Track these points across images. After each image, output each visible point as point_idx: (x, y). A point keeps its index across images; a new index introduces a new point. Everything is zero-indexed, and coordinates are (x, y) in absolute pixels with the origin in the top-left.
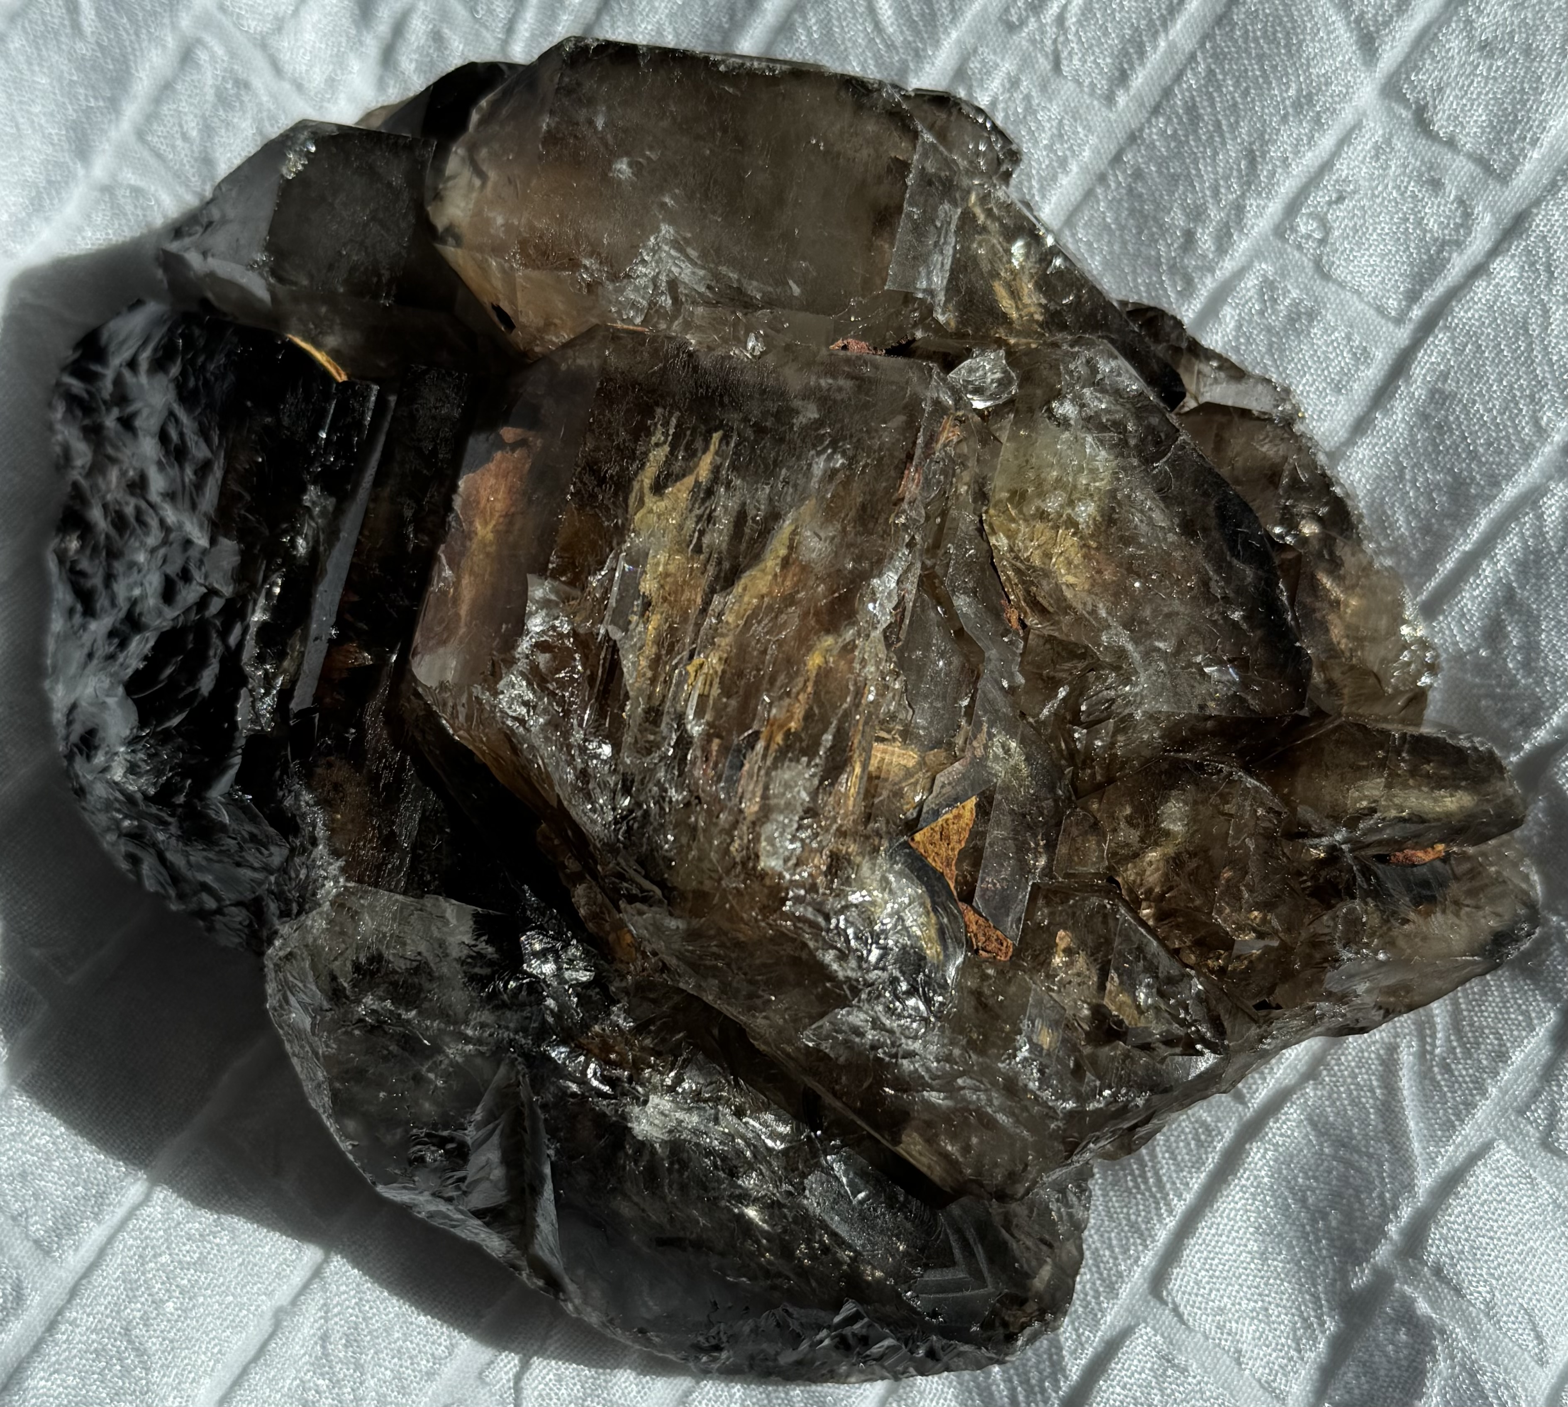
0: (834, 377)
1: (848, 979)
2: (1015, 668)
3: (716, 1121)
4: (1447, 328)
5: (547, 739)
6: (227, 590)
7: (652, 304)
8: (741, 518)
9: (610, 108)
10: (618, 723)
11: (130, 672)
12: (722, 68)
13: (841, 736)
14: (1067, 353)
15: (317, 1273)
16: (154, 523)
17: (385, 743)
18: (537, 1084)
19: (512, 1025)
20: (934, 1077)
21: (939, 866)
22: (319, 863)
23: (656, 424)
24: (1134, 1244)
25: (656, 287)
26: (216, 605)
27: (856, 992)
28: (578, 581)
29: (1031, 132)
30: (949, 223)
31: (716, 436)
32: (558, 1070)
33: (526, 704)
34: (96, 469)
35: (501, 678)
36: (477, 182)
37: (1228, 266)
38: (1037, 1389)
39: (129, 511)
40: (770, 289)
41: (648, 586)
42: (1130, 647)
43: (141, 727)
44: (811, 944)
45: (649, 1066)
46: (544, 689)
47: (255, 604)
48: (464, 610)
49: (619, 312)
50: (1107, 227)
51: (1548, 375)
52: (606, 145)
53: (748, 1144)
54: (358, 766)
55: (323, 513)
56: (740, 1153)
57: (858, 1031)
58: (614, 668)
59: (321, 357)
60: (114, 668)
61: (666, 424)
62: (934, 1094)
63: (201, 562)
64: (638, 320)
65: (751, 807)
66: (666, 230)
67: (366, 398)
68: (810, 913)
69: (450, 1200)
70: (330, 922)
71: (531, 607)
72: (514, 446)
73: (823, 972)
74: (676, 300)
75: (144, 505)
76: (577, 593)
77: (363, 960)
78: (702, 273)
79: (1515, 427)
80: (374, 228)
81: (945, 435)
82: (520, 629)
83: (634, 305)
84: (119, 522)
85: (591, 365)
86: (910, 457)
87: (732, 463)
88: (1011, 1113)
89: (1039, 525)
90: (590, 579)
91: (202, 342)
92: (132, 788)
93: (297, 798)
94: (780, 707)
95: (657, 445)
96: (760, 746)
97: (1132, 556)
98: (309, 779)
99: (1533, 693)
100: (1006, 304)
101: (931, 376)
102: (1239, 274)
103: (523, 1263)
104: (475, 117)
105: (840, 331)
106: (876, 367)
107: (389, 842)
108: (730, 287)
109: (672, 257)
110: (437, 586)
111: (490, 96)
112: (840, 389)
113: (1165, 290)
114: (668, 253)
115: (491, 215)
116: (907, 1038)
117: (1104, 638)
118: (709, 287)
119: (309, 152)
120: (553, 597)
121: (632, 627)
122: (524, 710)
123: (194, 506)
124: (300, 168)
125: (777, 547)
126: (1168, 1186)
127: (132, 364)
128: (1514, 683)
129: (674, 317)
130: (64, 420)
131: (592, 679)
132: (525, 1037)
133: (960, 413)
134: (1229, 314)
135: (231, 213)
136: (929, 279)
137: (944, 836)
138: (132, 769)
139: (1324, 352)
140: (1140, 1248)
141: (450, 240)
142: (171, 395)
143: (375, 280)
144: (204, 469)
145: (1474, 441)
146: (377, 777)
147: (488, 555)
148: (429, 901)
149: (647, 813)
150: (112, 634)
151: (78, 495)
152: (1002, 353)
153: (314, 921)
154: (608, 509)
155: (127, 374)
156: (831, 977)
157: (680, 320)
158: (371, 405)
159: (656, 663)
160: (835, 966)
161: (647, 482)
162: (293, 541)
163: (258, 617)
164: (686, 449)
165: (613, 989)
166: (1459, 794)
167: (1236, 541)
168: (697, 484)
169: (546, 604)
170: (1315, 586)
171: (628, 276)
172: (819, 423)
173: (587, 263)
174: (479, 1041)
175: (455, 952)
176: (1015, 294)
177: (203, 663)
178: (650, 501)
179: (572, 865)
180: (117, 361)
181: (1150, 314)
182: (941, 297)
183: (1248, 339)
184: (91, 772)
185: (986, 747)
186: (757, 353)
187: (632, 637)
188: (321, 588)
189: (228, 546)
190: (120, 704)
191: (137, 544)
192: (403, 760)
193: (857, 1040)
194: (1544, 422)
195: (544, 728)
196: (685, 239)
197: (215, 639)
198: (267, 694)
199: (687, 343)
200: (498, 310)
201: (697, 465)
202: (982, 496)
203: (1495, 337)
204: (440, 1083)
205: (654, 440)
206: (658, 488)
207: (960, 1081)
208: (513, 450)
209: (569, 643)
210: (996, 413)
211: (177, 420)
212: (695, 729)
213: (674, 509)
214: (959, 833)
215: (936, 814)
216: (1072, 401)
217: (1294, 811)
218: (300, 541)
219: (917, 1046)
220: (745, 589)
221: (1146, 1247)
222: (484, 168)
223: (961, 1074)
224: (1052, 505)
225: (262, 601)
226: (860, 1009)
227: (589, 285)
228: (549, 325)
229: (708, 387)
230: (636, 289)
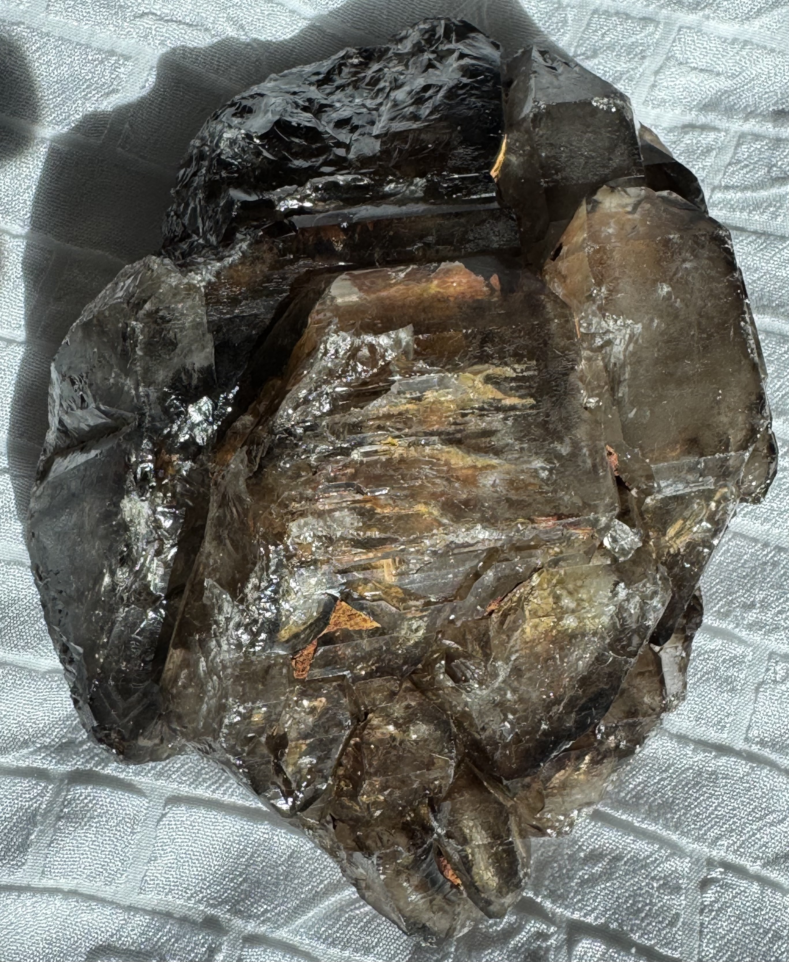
0: (590, 455)
1: (247, 595)
2: (464, 619)
3: (148, 543)
4: (752, 768)
5: (320, 372)
6: (351, 156)
7: (593, 336)
8: (488, 433)
9: (696, 269)
10: (345, 409)
11: (289, 119)
12: (742, 324)
13: (382, 542)
14: (655, 578)
15: (10, 342)
16: (379, 100)
17: (291, 278)
18: (129, 437)
19: (153, 411)
20: (212, 661)
21: (332, 621)
22: (209, 267)
23: (525, 363)
24: (189, 778)
25: (604, 333)
26: (341, 152)
27: (242, 601)
28: (419, 355)
29: (777, 495)
30: (703, 485)
31: (531, 401)
32: (138, 448)
33: (337, 352)
34: (400, 57)
35: (346, 331)
36: (629, 209)
37: (744, 634)
38: (92, 754)
39: (382, 84)
40: (627, 400)
41: (430, 396)
42: (500, 679)
43: (260, 138)
44: (257, 568)
45: (165, 495)
46: (349, 358)
47: (349, 174)
48: (384, 294)
49: (582, 318)
50: (741, 557)
51: (747, 835)
52: (675, 274)
53: (143, 565)
54: (272, 268)
55: (412, 192)
56: (135, 563)
57: (220, 609)
58: (376, 394)
59: (501, 157)
60: (289, 109)
61: (527, 369)
62: (204, 664)
63: (363, 135)
64: (582, 330)
65: (321, 505)
66: (638, 328)
67: (486, 192)
68: (274, 562)
69: (61, 405)
70: (177, 287)
71: (393, 334)
72: (488, 285)
73: (246, 579)
74: (602, 347)
75: (387, 90)
76: (411, 357)
77: (161, 313)
78: (622, 357)
79: (712, 827)
80: (582, 161)
81: (580, 532)
82: (377, 332)
83: (590, 324)
84: (375, 81)
85: (549, 313)
86: (559, 518)
87: (519, 416)
88: (209, 711)
89: (551, 600)
90: (421, 361)
91: (485, 89)
92: (222, 145)
93: (243, 240)
94: (386, 500)
95: (515, 370)
96: (359, 497)
97: (554, 658)
98: (256, 242)
99: (570, 892)
100: (671, 532)
101: (611, 511)
102: (741, 641)
103: (49, 455)
104: (665, 193)
105: (618, 448)
106: (605, 477)
107: (234, 301)
108: (619, 376)
109: (624, 336)
110: (391, 272)
111: (680, 197)
112: (584, 462)
113: (718, 603)
114: (626, 333)
115: (612, 225)
116: (227, 640)
117: (500, 663)
118: (615, 364)
119: (611, 108)
120: (404, 344)
121: (402, 395)
122: (332, 351)
123: (392, 119)
124: (601, 107)
125: (481, 461)
126: (228, 785)
127: (462, 56)
128: (571, 878)
129: (592, 350)
130: (421, 30)
131: (365, 383)
132: (149, 422)
133: (596, 535)
134: (718, 643)
135: (561, 78)
136: (667, 486)
137: (351, 617)
138: (233, 142)
139: (715, 704)
140: (188, 783)
141: (590, 207)
142: (452, 84)
143: (553, 172)
144: (415, 117)
145: (696, 806)
146: (269, 281)
147: (422, 295)
148: (209, 336)
149: (296, 445)
150: (310, 100)
151: (382, 54)
152: (640, 545)
153: (175, 277)
154: (465, 356)
155: (456, 55)
156: (244, 586)
157: (591, 354)
158: (483, 196)
159: (388, 416)
160: (250, 586)
161: (490, 371)
162: (391, 181)
163: (340, 179)
164: (517, 386)
165: (201, 457)
166: (496, 879)
167: (586, 710)
168: (500, 400)
169: (398, 342)
170: (580, 758)
171: (604, 316)
172: (559, 457)
173: (603, 290)
174: (138, 396)
175: (188, 362)
176: (678, 534)
177: (306, 159)
178: (479, 378)
179: (262, 408)
180: (461, 47)
181: (698, 608)
182: (660, 497)
183: (708, 659)
184: (227, 119)
185: (414, 618)
186: (588, 405)
187: (396, 398)
188: (369, 207)
189: (377, 146)
190: (269, 121)
191: (365, 95)
192: (285, 291)
193: (216, 611)
194: (720, 842)
195: (325, 367)
196: (637, 340)
197: (321, 159)
198: (299, 200)
199: (578, 364)
200: (560, 248)
201: (510, 396)
202: (555, 563)
203: (757, 798)
204: (112, 381)
205: (516, 366)
206: (488, 380)
207: (215, 678)
208: (487, 286)
209: (381, 363)
210: (606, 553)
211: (438, 91)
212: (355, 455)
213: (479, 394)
214: (357, 624)
215: (362, 609)
216: (628, 594)
217: (445, 799)
218: (392, 186)
219: (225, 647)
220: (448, 452)
221: (190, 786)
222: (639, 209)
223: (219, 677)
224: (567, 602)
225: (350, 178)
226: (233, 607)
227: (591, 295)
228: (564, 278)
229: (557, 386)
230: (599, 323)
